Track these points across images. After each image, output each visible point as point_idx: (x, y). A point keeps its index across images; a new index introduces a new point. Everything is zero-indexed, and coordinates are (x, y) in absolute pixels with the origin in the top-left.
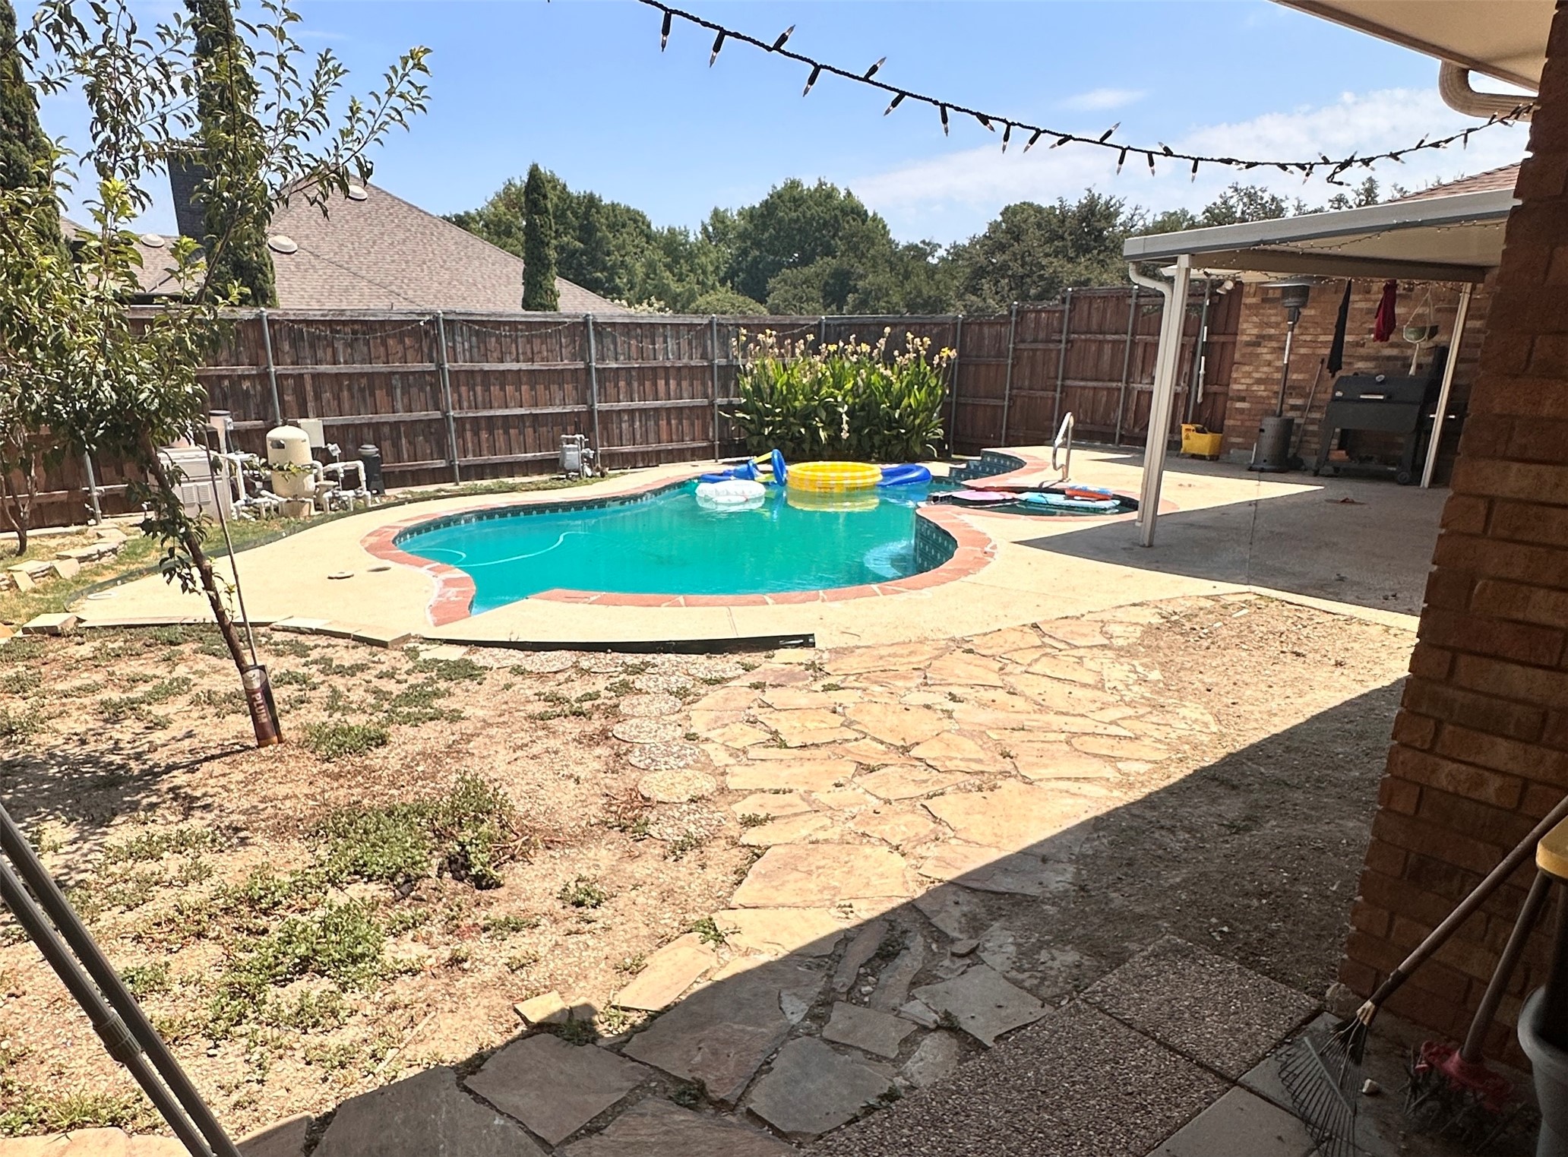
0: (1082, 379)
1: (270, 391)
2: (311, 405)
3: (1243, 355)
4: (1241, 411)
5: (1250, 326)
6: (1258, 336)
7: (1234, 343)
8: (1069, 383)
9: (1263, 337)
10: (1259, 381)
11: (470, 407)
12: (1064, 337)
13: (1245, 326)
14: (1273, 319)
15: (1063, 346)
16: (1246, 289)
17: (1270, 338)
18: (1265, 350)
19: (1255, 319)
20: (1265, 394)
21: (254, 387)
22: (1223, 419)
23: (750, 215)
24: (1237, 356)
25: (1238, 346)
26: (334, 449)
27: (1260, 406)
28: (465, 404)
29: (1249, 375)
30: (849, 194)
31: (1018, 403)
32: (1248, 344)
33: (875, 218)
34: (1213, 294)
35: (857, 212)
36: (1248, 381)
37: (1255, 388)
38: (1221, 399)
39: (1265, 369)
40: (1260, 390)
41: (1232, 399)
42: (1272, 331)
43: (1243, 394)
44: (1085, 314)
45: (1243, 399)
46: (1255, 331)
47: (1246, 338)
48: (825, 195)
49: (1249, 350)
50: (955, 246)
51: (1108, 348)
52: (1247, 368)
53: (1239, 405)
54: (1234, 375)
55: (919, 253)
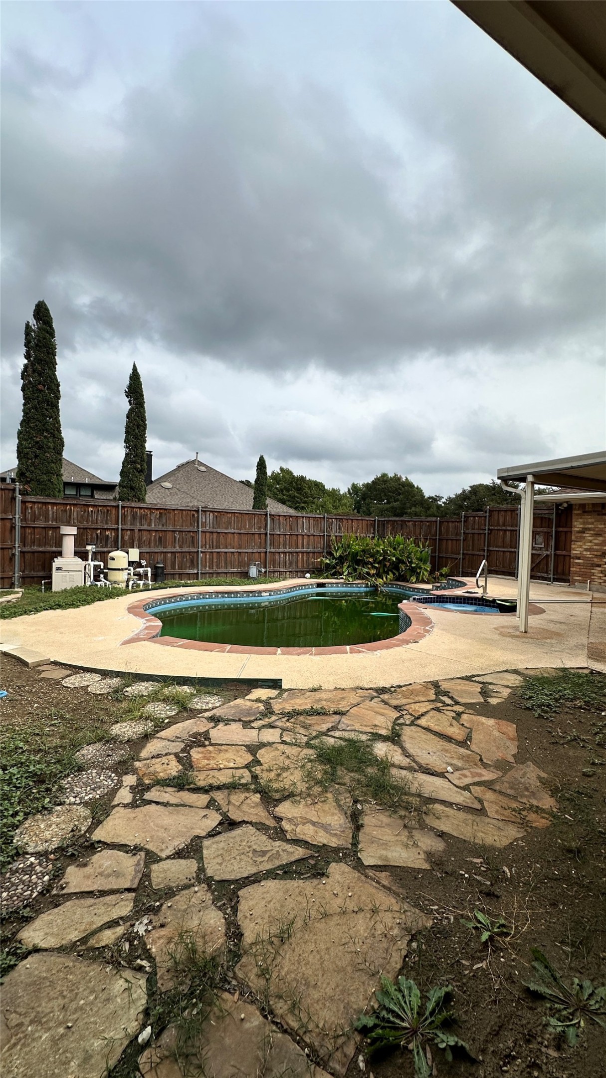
0: (497, 547)
1: (118, 536)
2: (136, 543)
3: (576, 537)
4: (579, 564)
5: (578, 523)
6: (583, 528)
7: (571, 532)
8: (491, 549)
9: (586, 529)
10: (586, 550)
11: (210, 547)
12: (487, 528)
13: (576, 523)
14: (590, 520)
15: (486, 532)
16: (574, 507)
17: (589, 529)
18: (588, 535)
19: (581, 520)
20: (590, 556)
21: (111, 534)
22: (570, 568)
23: (367, 486)
24: (573, 538)
25: (573, 533)
26: (144, 563)
27: (588, 562)
28: (208, 546)
29: (581, 547)
30: (407, 479)
31: (467, 557)
32: (579, 532)
33: (418, 488)
34: (557, 509)
35: (411, 485)
36: (580, 549)
37: (585, 553)
38: (567, 558)
39: (589, 544)
40: (588, 554)
41: (573, 558)
42: (590, 526)
43: (579, 556)
44: (496, 518)
45: (579, 558)
46: (581, 526)
47: (576, 529)
48: (397, 479)
49: (580, 534)
50: (450, 498)
51: (508, 533)
52: (579, 543)
53: (577, 561)
54: (573, 546)
55: (435, 499)
